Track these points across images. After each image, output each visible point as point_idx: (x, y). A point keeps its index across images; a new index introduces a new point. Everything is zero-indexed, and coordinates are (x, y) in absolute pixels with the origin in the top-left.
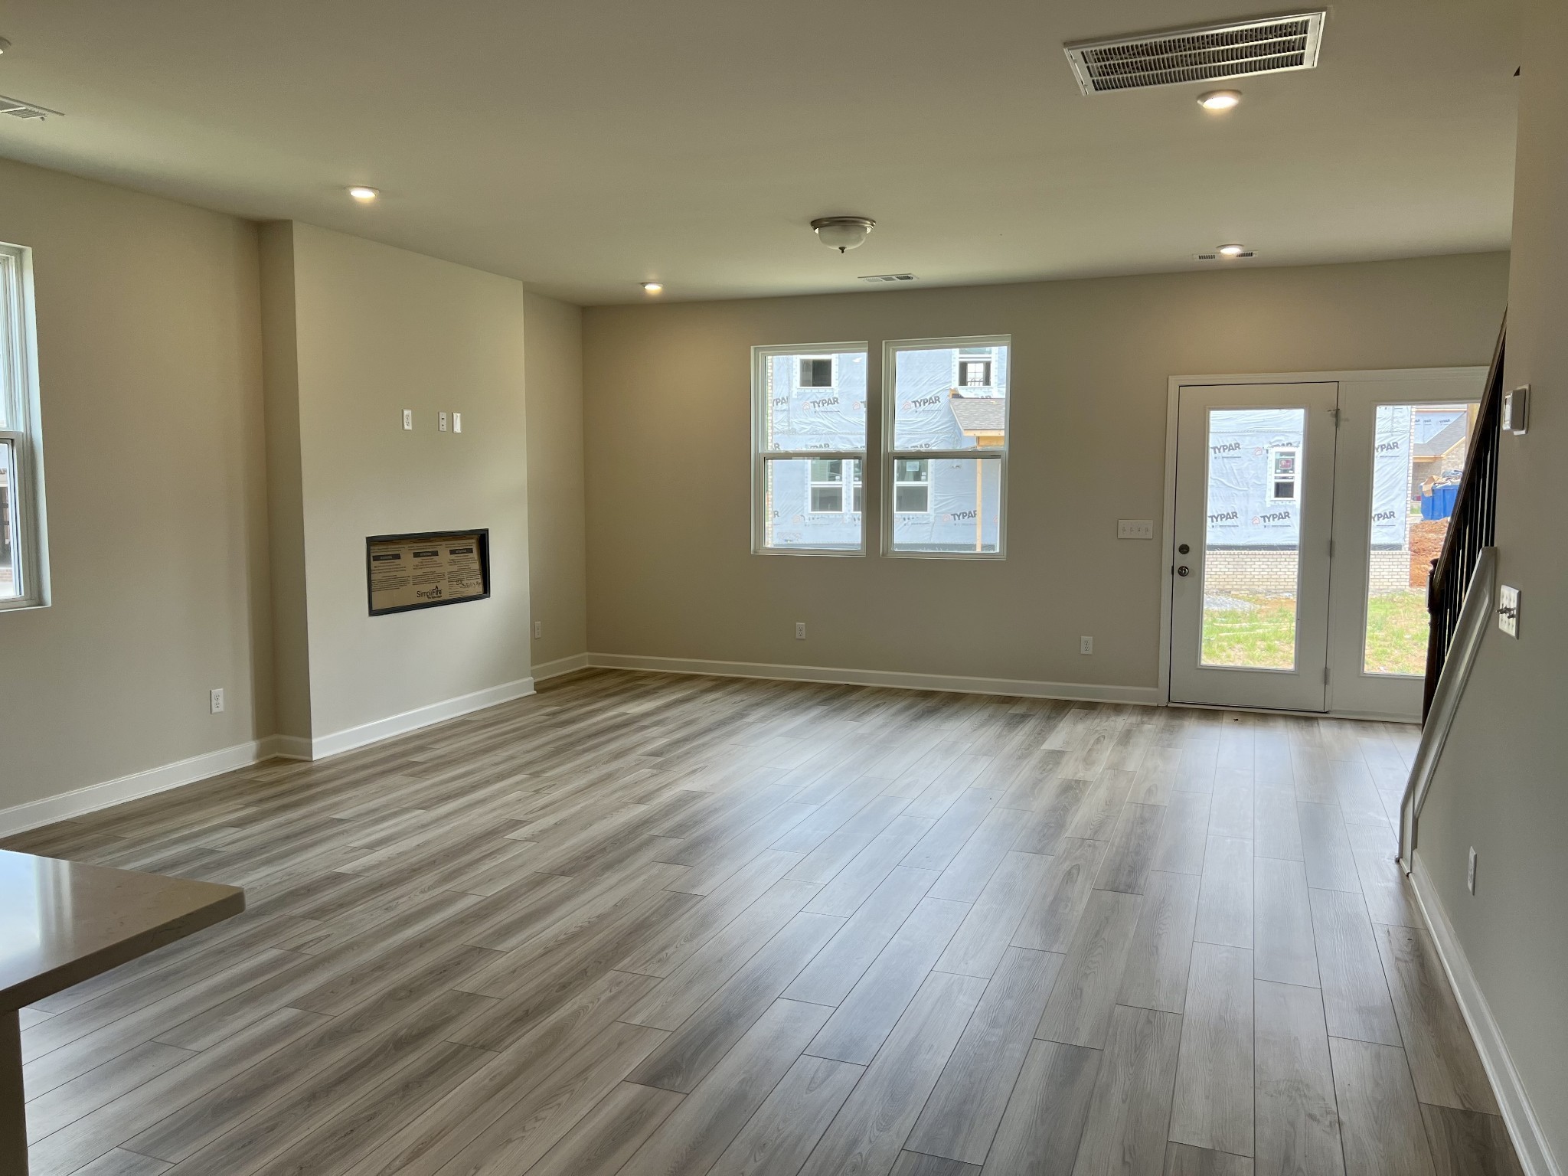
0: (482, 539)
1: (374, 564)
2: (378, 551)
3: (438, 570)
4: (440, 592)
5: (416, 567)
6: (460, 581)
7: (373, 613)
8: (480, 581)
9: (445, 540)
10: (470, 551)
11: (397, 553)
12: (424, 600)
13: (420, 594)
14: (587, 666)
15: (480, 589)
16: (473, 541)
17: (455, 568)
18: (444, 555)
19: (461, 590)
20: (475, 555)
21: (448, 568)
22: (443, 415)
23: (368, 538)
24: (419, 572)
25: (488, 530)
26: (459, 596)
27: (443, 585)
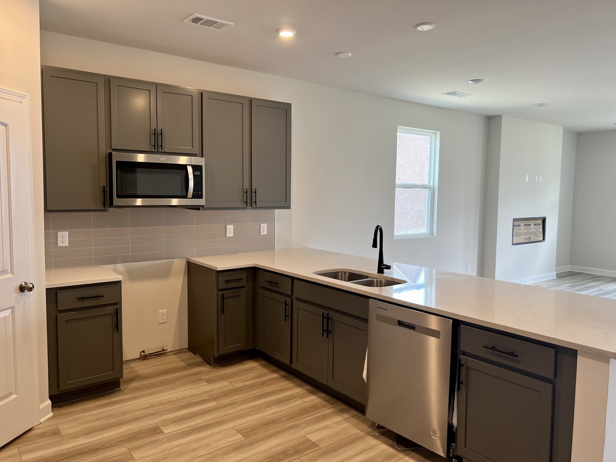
0: (544, 220)
1: (514, 227)
2: (516, 223)
3: (531, 231)
4: (531, 238)
5: (525, 229)
6: (536, 235)
7: (513, 244)
8: (542, 235)
9: (533, 220)
10: (540, 224)
11: (520, 224)
12: (526, 241)
13: (525, 239)
14: (569, 270)
15: (542, 238)
16: (541, 221)
17: (535, 230)
18: (532, 226)
19: (536, 238)
20: (541, 226)
21: (533, 230)
22: (536, 176)
23: (513, 219)
24: (526, 231)
25: (546, 217)
26: (536, 240)
27: (532, 236)
